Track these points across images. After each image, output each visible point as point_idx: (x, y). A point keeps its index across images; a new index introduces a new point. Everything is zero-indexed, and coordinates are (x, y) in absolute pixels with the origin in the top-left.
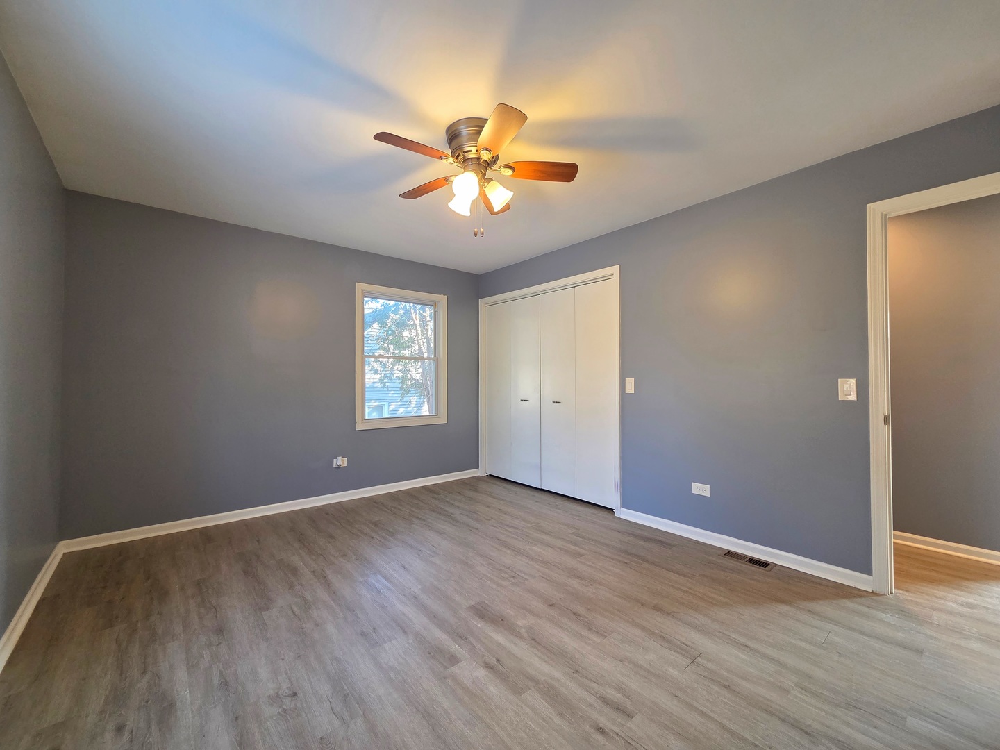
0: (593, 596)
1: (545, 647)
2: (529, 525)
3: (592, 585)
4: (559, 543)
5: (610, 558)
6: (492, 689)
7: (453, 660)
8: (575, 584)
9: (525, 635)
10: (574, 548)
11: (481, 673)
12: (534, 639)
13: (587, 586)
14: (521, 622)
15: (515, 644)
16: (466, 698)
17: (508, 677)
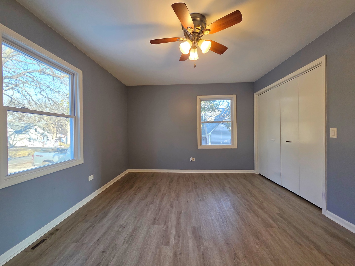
0: (255, 252)
1: (204, 261)
2: (256, 202)
3: (261, 245)
4: (265, 216)
5: (290, 236)
6: (167, 263)
7: (167, 243)
8: (252, 240)
9: (202, 250)
10: (271, 221)
11: (171, 254)
12: (203, 254)
13: (257, 244)
14: (206, 244)
15: (194, 251)
16: (156, 260)
17: (177, 263)
